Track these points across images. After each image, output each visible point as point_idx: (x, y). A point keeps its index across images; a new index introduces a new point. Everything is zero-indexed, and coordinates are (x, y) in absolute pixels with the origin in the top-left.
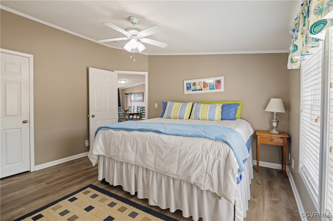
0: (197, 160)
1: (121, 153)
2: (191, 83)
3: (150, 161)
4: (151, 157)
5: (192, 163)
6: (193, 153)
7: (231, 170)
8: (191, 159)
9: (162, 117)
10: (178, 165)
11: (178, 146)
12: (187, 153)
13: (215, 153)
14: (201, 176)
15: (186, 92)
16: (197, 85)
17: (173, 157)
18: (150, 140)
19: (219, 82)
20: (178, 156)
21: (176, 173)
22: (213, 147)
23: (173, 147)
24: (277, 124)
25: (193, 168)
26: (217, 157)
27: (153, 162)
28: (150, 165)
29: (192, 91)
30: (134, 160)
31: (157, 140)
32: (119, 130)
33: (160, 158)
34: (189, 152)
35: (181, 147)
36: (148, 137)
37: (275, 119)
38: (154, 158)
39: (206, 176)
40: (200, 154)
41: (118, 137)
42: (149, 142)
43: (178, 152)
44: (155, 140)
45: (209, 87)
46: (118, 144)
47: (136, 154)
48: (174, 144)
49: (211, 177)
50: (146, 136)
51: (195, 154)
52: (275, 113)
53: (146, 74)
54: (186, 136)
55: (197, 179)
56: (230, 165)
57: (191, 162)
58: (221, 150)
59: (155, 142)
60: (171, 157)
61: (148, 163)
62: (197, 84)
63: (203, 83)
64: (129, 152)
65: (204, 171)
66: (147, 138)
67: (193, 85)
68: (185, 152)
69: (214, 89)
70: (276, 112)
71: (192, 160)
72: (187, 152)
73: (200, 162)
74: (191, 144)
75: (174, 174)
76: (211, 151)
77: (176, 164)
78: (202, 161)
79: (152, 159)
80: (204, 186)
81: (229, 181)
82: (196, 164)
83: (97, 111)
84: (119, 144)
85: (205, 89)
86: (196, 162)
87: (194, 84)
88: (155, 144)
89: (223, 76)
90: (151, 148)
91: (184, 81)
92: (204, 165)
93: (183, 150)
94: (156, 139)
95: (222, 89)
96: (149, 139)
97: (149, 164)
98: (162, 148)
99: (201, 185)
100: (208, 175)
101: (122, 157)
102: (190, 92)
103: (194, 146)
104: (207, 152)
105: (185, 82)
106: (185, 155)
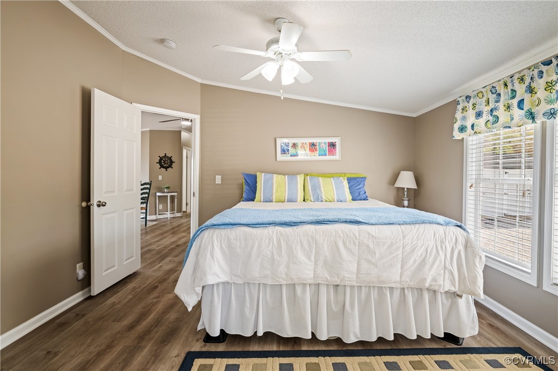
0: (430, 254)
1: (282, 269)
2: (288, 143)
3: (349, 272)
4: (350, 263)
5: (424, 260)
6: (424, 246)
7: (478, 258)
8: (421, 255)
9: (253, 200)
10: (402, 267)
11: (400, 240)
12: (416, 248)
13: (451, 241)
14: (439, 274)
15: (280, 157)
16: (299, 147)
17: (394, 257)
18: (346, 236)
19: (332, 145)
20: (401, 254)
21: (399, 279)
22: (447, 233)
23: (392, 242)
24: (409, 203)
25: (428, 266)
26: (454, 246)
27: (355, 271)
28: (349, 278)
29: (291, 156)
30: (312, 276)
31: (359, 236)
32: (266, 227)
33: (369, 262)
34: (418, 246)
35: (404, 241)
36: (340, 231)
37: (406, 196)
38: (356, 265)
39: (445, 272)
40: (433, 245)
41: (270, 239)
42: (343, 241)
43: (401, 248)
44: (355, 236)
45: (318, 152)
46: (270, 254)
47: (316, 264)
48: (393, 237)
49: (452, 273)
50: (336, 231)
51: (427, 246)
52: (406, 190)
53: (197, 118)
54: (405, 223)
55: (434, 280)
56: (476, 252)
57: (422, 258)
58: (459, 237)
59: (356, 238)
60: (390, 258)
61: (346, 275)
62: (300, 145)
63: (308, 145)
64: (301, 263)
65: (441, 268)
66: (339, 234)
67: (292, 147)
68: (412, 246)
69: (326, 155)
70: (407, 188)
71: (424, 256)
72: (415, 246)
73: (435, 255)
74: (419, 234)
75: (394, 283)
76: (447, 240)
77: (399, 266)
78: (439, 254)
79: (354, 268)
80: (444, 287)
81: (477, 272)
82: (431, 260)
83: (106, 192)
84: (272, 253)
85: (313, 155)
86: (430, 257)
87: (294, 145)
88: (358, 241)
89: (340, 138)
90: (349, 250)
91: (277, 139)
92: (441, 260)
93: (409, 244)
94: (357, 234)
95: (337, 156)
96: (342, 236)
97: (348, 276)
98: (371, 246)
99: (440, 286)
100: (448, 271)
101: (287, 274)
102: (287, 158)
103: (423, 236)
104: (442, 242)
105: (279, 141)
106: (413, 251)
